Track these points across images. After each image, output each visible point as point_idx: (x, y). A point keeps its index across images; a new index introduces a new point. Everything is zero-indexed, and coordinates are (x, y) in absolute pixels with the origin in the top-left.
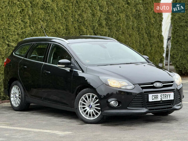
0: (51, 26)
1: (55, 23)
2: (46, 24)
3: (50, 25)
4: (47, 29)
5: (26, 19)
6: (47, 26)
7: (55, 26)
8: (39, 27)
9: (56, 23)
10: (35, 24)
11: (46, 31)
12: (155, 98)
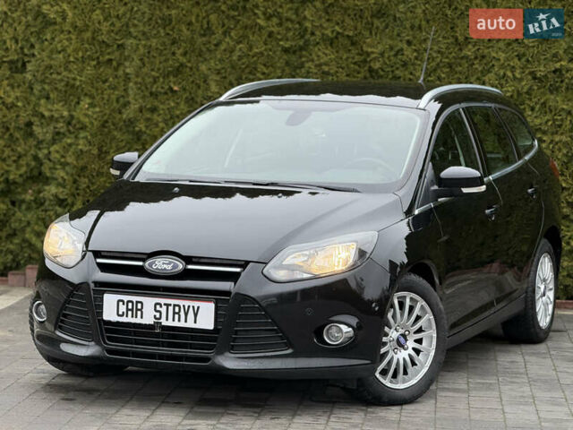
12: (130, 313)
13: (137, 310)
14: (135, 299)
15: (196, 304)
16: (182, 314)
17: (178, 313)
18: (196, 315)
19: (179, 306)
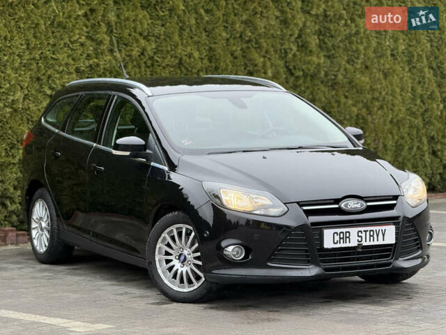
0: (168, 52)
1: (180, 43)
2: (154, 47)
3: (164, 49)
4: (158, 59)
5: (99, 33)
6: (157, 51)
7: (179, 51)
8: (135, 53)
9: (182, 44)
10: (125, 44)
11: (156, 64)
12: (342, 240)
13: (346, 237)
14: (344, 230)
15: (383, 228)
16: (375, 236)
17: (373, 236)
18: (383, 235)
19: (373, 231)
